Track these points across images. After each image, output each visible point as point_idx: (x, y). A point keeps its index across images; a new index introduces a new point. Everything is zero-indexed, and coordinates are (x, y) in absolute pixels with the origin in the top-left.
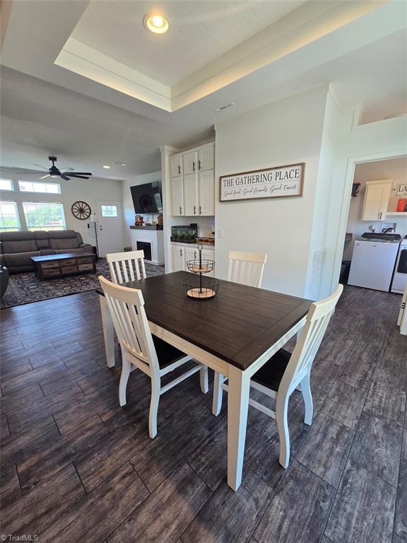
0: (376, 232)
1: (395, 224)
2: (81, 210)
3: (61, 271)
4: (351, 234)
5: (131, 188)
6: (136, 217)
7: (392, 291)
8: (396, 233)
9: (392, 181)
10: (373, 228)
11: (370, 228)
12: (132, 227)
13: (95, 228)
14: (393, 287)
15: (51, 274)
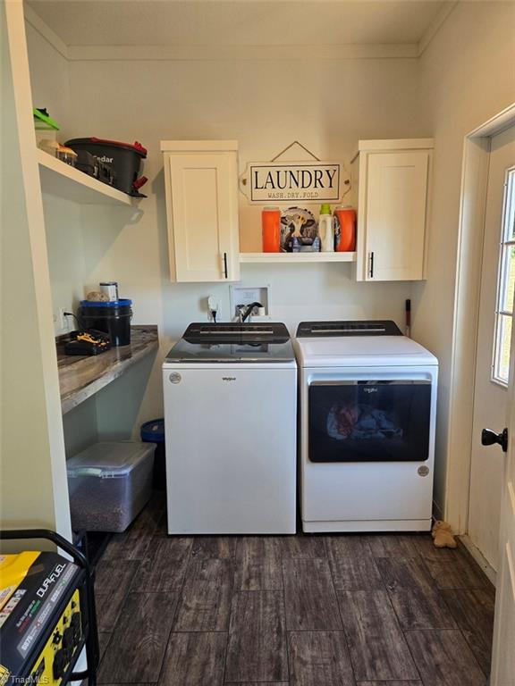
0: (221, 319)
1: (264, 290)
4: (154, 329)
7: (307, 529)
8: (273, 318)
9: (234, 144)
10: (213, 307)
11: (204, 303)
14: (305, 517)
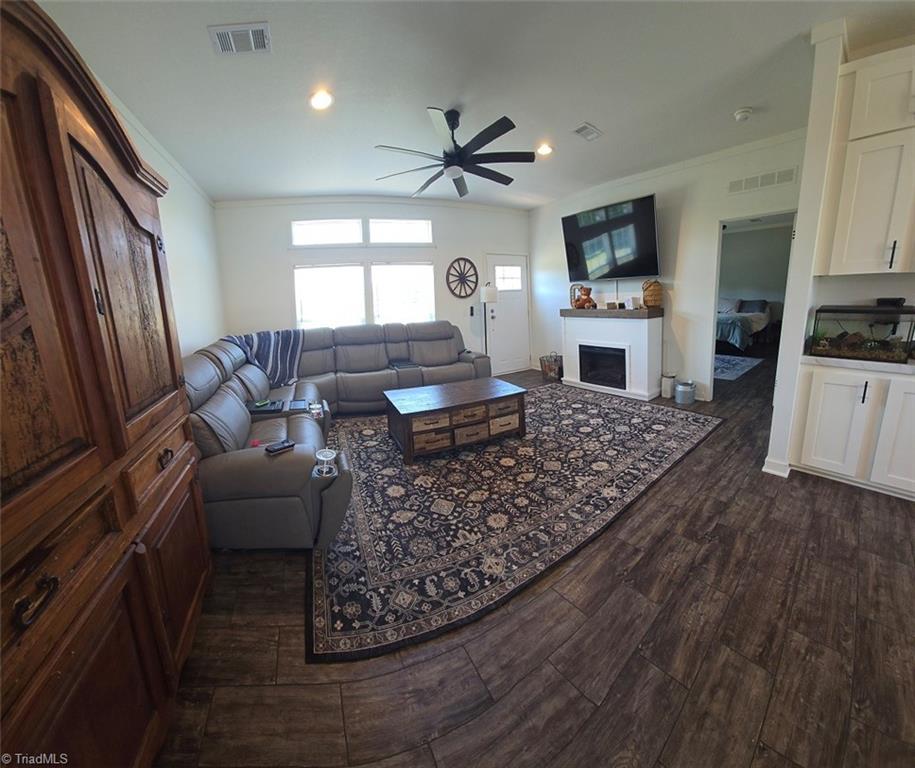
2: (461, 278)
3: (453, 438)
5: (563, 219)
6: (572, 290)
12: (564, 313)
13: (484, 315)
15: (430, 447)
